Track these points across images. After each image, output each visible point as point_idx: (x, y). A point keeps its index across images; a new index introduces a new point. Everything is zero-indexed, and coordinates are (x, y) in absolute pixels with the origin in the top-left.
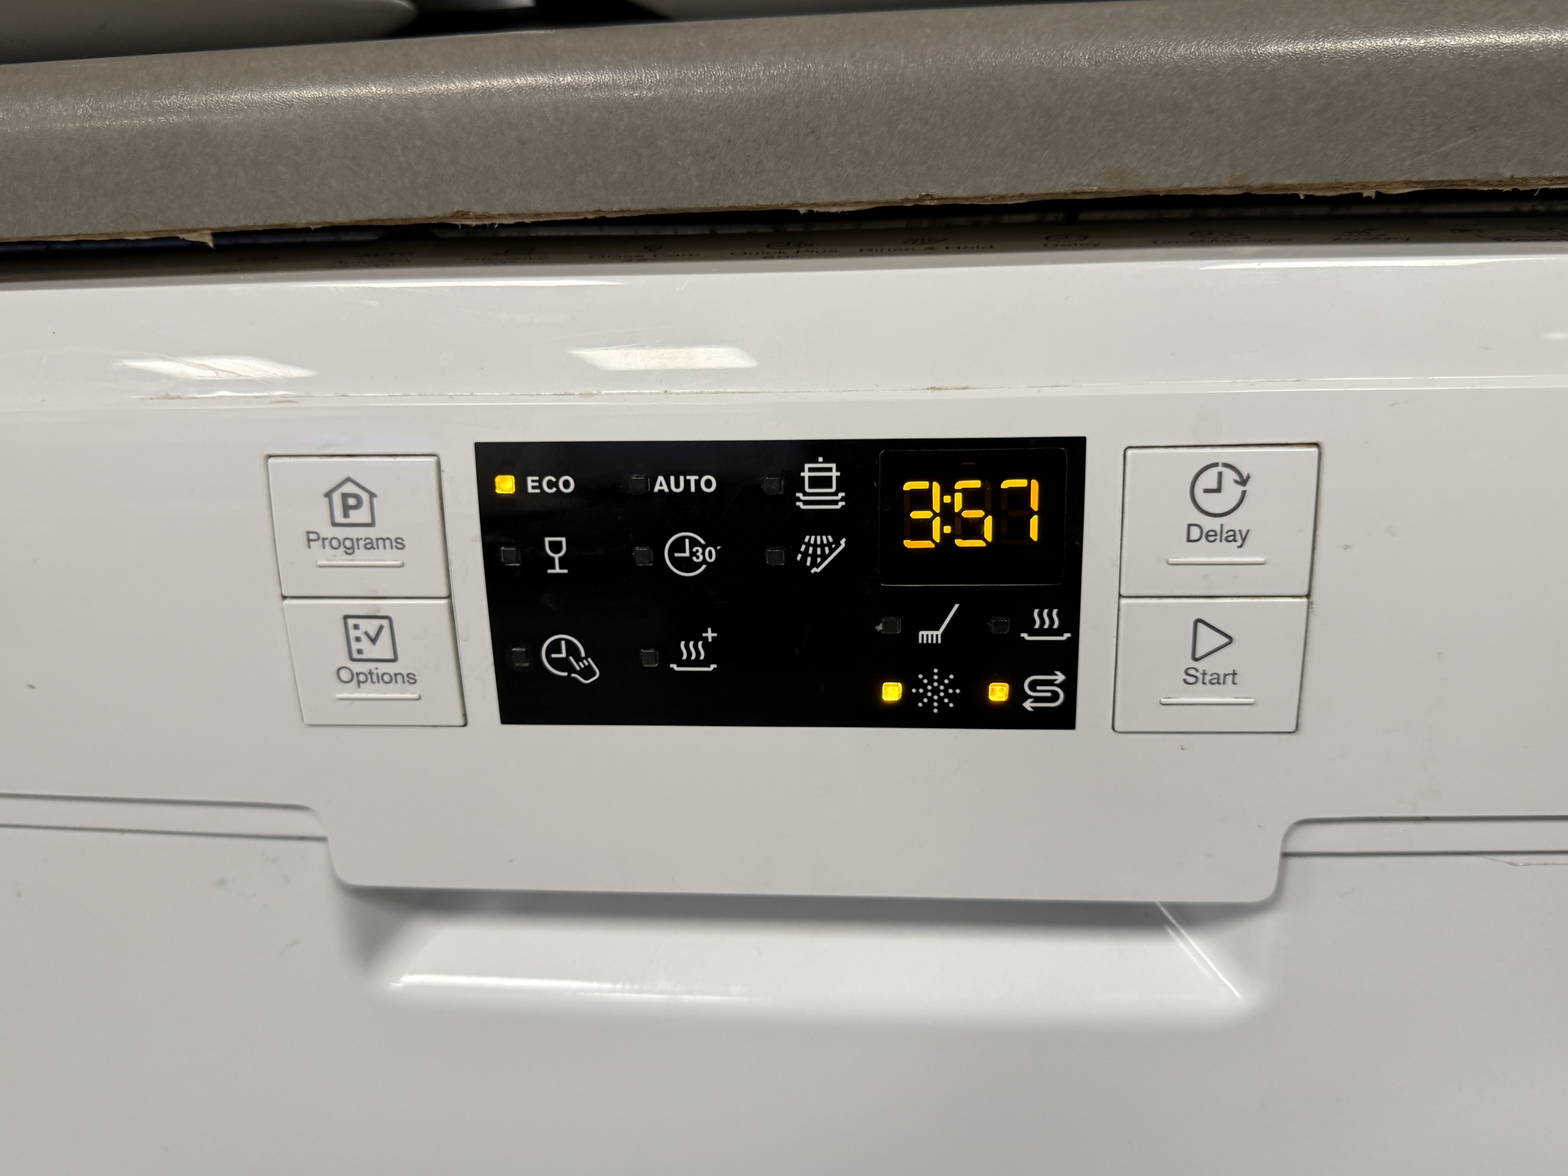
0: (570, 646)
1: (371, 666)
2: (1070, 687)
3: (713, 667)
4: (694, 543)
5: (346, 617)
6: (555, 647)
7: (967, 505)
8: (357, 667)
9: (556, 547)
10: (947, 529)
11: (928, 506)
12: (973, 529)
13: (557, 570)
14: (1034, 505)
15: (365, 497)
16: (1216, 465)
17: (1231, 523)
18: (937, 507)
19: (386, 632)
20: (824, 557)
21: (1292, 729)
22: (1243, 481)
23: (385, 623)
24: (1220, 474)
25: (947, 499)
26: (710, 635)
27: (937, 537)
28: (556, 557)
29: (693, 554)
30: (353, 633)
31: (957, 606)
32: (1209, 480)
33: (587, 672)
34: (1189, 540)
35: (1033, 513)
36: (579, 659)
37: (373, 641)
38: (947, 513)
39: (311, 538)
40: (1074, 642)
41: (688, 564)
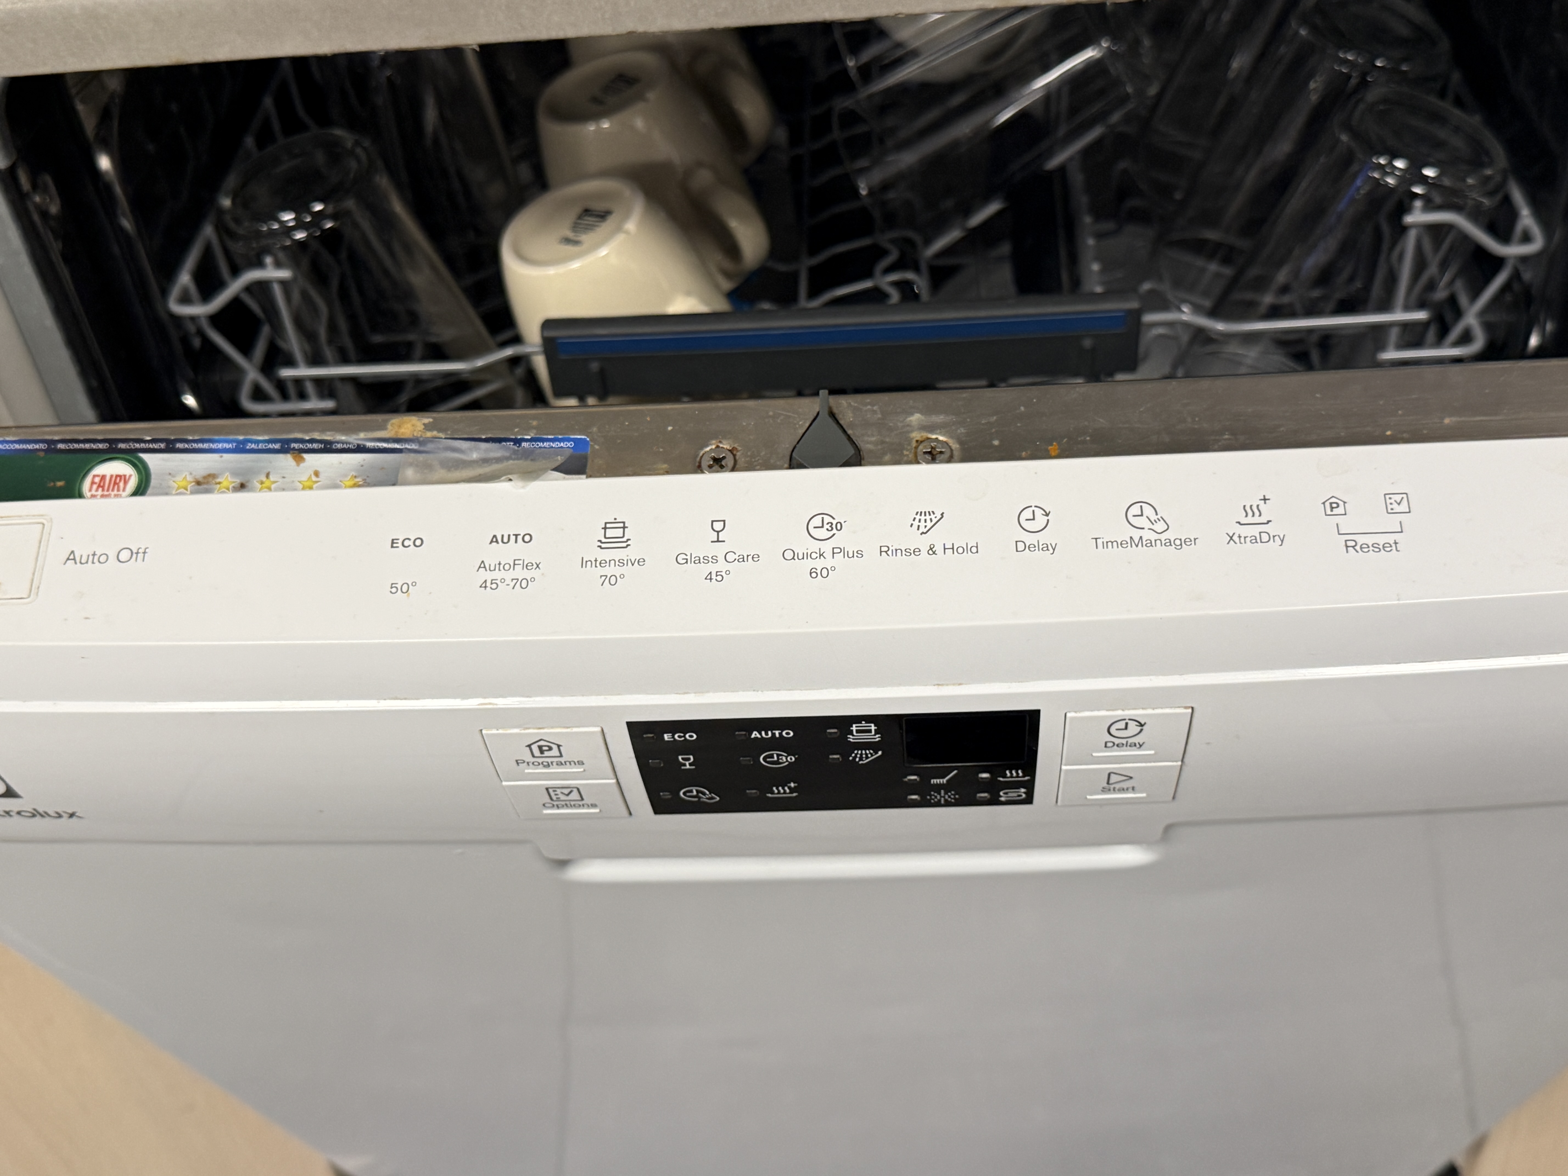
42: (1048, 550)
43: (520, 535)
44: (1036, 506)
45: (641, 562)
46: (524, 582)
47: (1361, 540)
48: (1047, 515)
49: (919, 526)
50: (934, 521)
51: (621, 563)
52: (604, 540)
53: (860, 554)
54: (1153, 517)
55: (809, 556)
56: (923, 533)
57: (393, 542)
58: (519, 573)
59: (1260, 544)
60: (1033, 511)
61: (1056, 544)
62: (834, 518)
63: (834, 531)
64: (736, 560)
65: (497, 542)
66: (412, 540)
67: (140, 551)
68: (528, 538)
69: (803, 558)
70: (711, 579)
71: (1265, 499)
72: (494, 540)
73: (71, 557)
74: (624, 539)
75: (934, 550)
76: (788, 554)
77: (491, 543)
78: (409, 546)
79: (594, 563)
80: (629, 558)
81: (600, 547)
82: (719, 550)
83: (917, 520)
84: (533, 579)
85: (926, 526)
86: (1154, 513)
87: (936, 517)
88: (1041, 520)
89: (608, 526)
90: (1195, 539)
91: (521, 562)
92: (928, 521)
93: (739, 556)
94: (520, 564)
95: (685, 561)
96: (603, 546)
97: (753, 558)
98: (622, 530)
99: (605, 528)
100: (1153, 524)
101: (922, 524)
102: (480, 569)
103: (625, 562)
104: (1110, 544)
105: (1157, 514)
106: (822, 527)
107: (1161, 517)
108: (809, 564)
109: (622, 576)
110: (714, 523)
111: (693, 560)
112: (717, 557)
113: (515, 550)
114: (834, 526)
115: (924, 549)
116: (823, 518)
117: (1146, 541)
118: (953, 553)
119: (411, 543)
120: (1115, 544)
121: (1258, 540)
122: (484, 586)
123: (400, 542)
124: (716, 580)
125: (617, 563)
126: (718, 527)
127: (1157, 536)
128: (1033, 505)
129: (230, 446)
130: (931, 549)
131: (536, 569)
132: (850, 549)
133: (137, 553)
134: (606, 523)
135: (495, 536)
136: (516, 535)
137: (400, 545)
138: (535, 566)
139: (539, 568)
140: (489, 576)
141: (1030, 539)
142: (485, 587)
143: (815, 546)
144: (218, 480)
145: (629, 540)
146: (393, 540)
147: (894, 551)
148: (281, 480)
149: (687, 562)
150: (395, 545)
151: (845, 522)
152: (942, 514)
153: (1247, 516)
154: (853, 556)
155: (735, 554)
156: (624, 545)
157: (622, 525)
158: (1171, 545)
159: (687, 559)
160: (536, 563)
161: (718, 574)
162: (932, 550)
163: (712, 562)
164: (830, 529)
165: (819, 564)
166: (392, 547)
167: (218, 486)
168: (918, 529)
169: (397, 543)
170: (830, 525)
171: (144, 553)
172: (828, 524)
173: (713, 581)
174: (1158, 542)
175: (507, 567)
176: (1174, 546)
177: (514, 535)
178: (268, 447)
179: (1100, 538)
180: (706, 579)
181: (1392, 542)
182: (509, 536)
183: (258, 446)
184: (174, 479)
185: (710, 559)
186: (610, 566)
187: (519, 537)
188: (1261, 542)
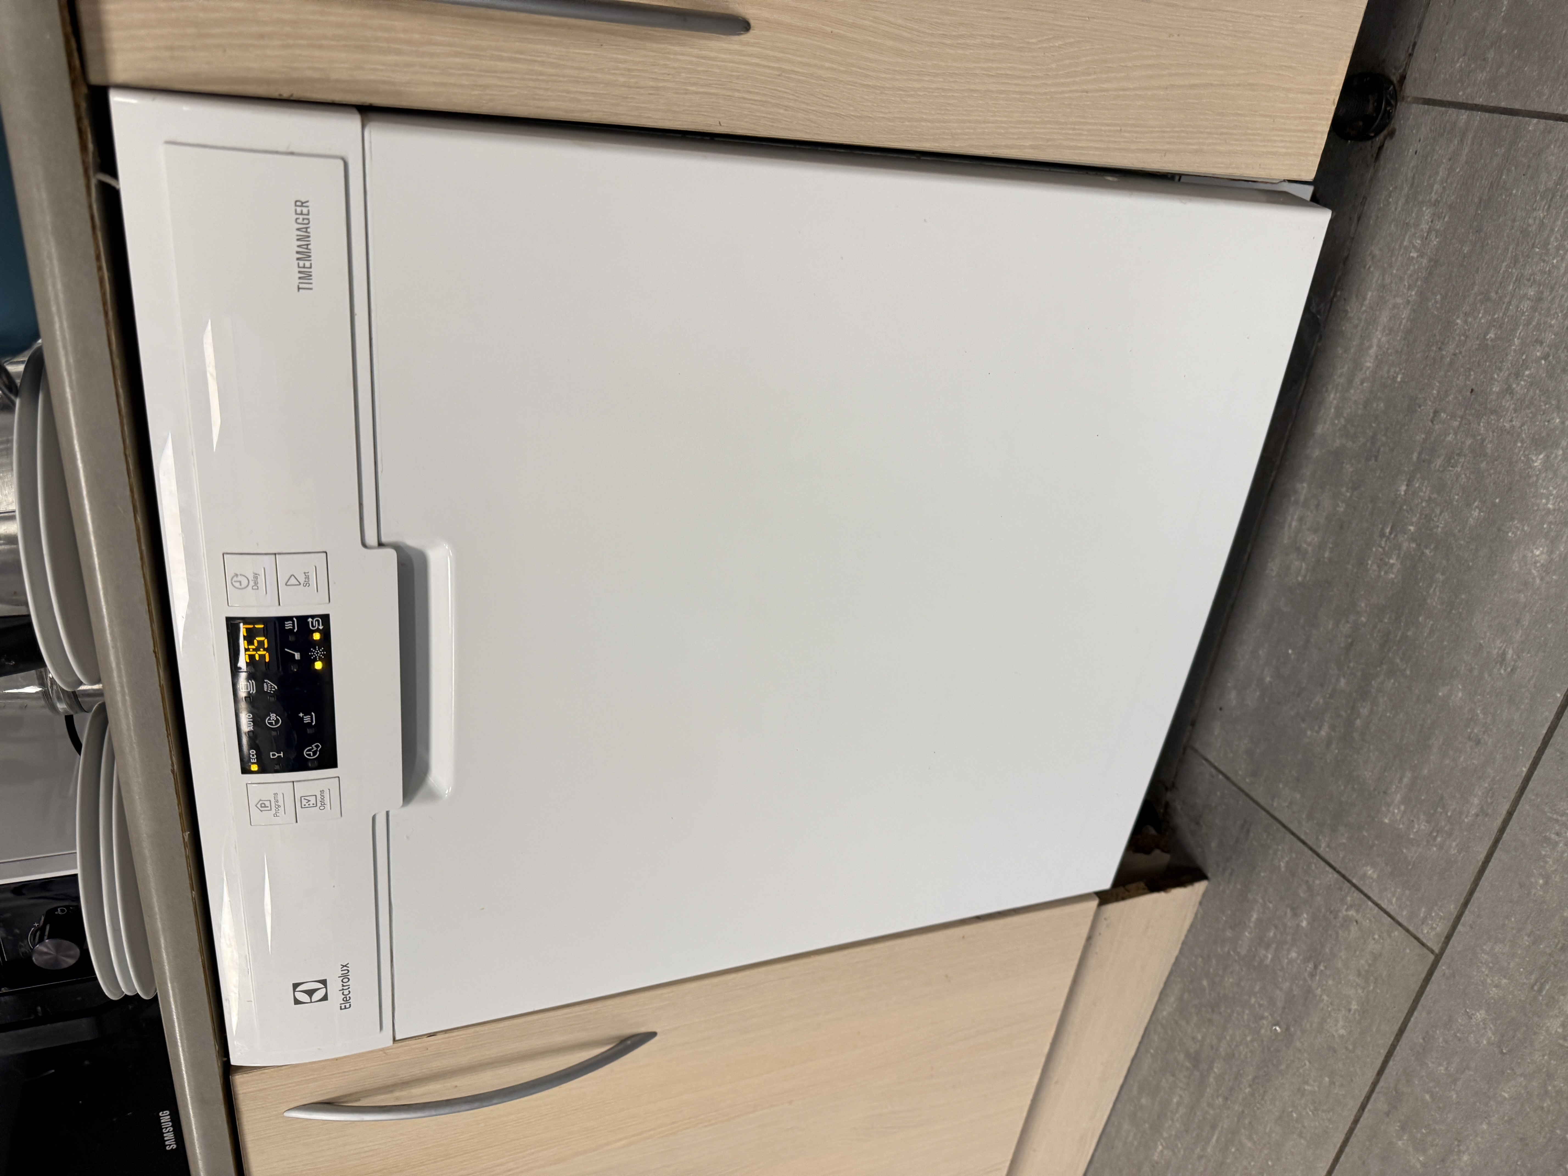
0: (308, 751)
1: (318, 801)
2: (313, 617)
3: (313, 713)
4: (269, 719)
5: (302, 808)
6: (309, 755)
7: (253, 644)
8: (319, 804)
9: (274, 755)
10: (262, 650)
11: (254, 656)
12: (261, 643)
13: (282, 755)
14: (251, 626)
15: (261, 802)
16: (232, 583)
17: (251, 578)
18: (254, 653)
19: (306, 798)
20: (271, 685)
21: (325, 554)
22: (237, 575)
23: (303, 798)
24: (235, 581)
25: (251, 650)
26: (301, 715)
27: (264, 652)
28: (277, 755)
29: (273, 720)
30: (307, 806)
31: (286, 650)
32: (237, 585)
33: (317, 746)
34: (258, 589)
35: (254, 627)
36: (313, 749)
37: (309, 801)
38: (256, 650)
39: (275, 815)
40: (297, 617)
41: (277, 722)
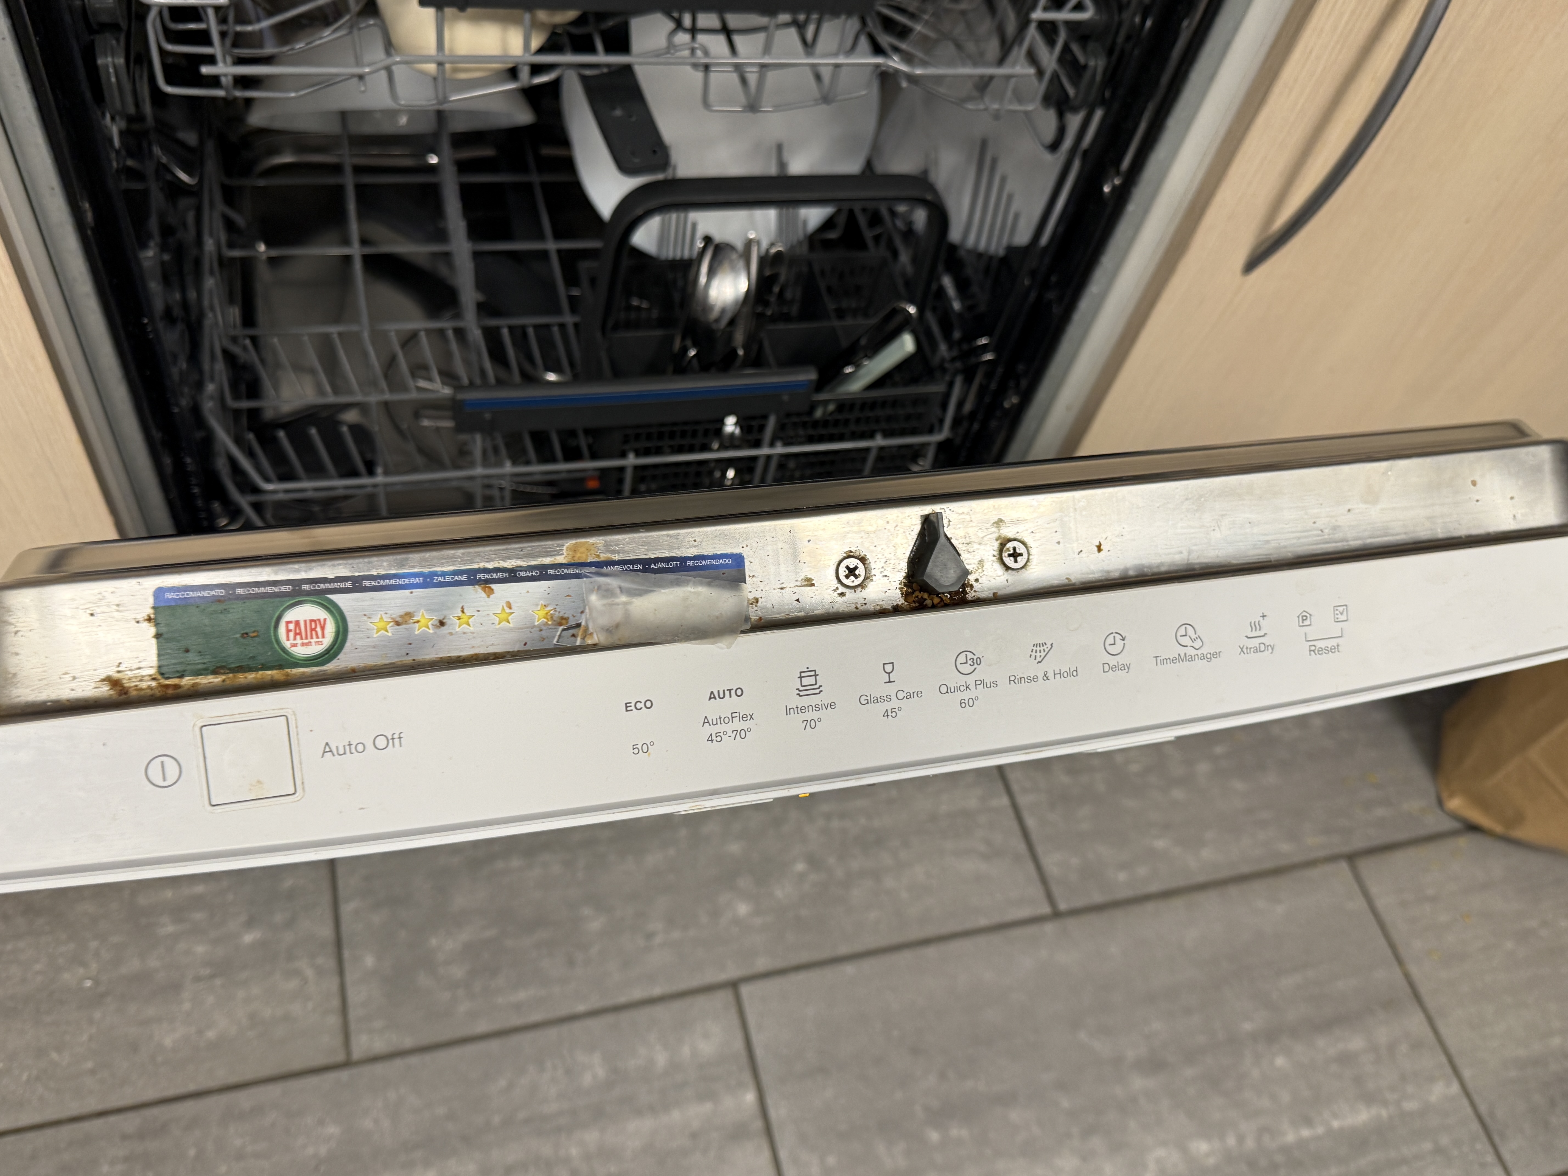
42: (1125, 669)
43: (732, 689)
44: (1116, 633)
45: (832, 705)
46: (743, 733)
47: (1319, 644)
48: (1123, 640)
49: (1036, 656)
50: (1047, 650)
51: (817, 708)
52: (801, 688)
53: (995, 684)
54: (1194, 637)
55: (958, 689)
56: (1039, 662)
57: (627, 706)
58: (737, 725)
59: (1259, 653)
60: (1114, 637)
61: (1130, 664)
62: (974, 655)
63: (976, 666)
64: (905, 698)
65: (715, 698)
66: (643, 702)
67: (396, 736)
68: (739, 692)
69: (954, 692)
70: (888, 716)
71: (1264, 616)
72: (712, 696)
73: (327, 749)
74: (817, 686)
75: (1047, 676)
76: (944, 689)
77: (709, 700)
78: (641, 708)
79: (796, 709)
80: (822, 703)
81: (798, 694)
82: (891, 689)
83: (1034, 651)
84: (749, 730)
85: (1040, 656)
86: (1194, 633)
87: (1047, 648)
88: (1120, 643)
89: (803, 675)
90: (1219, 652)
91: (737, 715)
92: (1042, 651)
93: (907, 694)
94: (736, 717)
95: (866, 701)
96: (801, 693)
97: (917, 694)
98: (814, 677)
99: (801, 677)
100: (1193, 642)
101: (1038, 654)
102: (705, 724)
103: (820, 707)
104: (1165, 661)
105: (1195, 634)
106: (966, 663)
107: (1199, 636)
108: (959, 696)
109: (820, 720)
110: (885, 665)
111: (872, 700)
112: (890, 696)
113: (730, 704)
114: (975, 661)
115: (1041, 675)
116: (966, 655)
117: (1188, 656)
118: (1061, 677)
119: (642, 705)
120: (1169, 660)
121: (1258, 650)
122: (710, 739)
123: (633, 705)
124: (892, 716)
125: (814, 708)
126: (889, 669)
127: (1196, 652)
128: (1114, 632)
129: (417, 580)
130: (1045, 675)
131: (750, 720)
132: (987, 680)
133: (393, 739)
134: (801, 672)
135: (712, 693)
136: (730, 690)
137: (633, 708)
138: (749, 717)
139: (753, 719)
140: (713, 730)
141: (1113, 661)
142: (712, 740)
143: (962, 680)
144: (415, 619)
145: (821, 686)
146: (626, 704)
147: (1019, 679)
148: (476, 614)
149: (868, 703)
150: (629, 709)
151: (982, 657)
152: (1052, 645)
153: (1252, 631)
154: (990, 687)
155: (904, 692)
156: (817, 691)
157: (813, 673)
158: (1204, 659)
159: (868, 700)
160: (750, 714)
161: (893, 710)
162: (1046, 677)
163: (887, 700)
164: (972, 664)
165: (966, 695)
166: (627, 711)
167: (417, 625)
168: (1035, 659)
169: (631, 706)
170: (972, 660)
171: (400, 738)
172: (970, 660)
173: (890, 717)
174: (1196, 657)
175: (727, 720)
176: (1206, 659)
177: (727, 690)
178: (455, 579)
179: (1158, 657)
180: (884, 716)
181: (1335, 645)
182: (724, 691)
183: (445, 579)
184: (371, 620)
185: (885, 698)
186: (808, 711)
187: (732, 691)
188: (1260, 651)
